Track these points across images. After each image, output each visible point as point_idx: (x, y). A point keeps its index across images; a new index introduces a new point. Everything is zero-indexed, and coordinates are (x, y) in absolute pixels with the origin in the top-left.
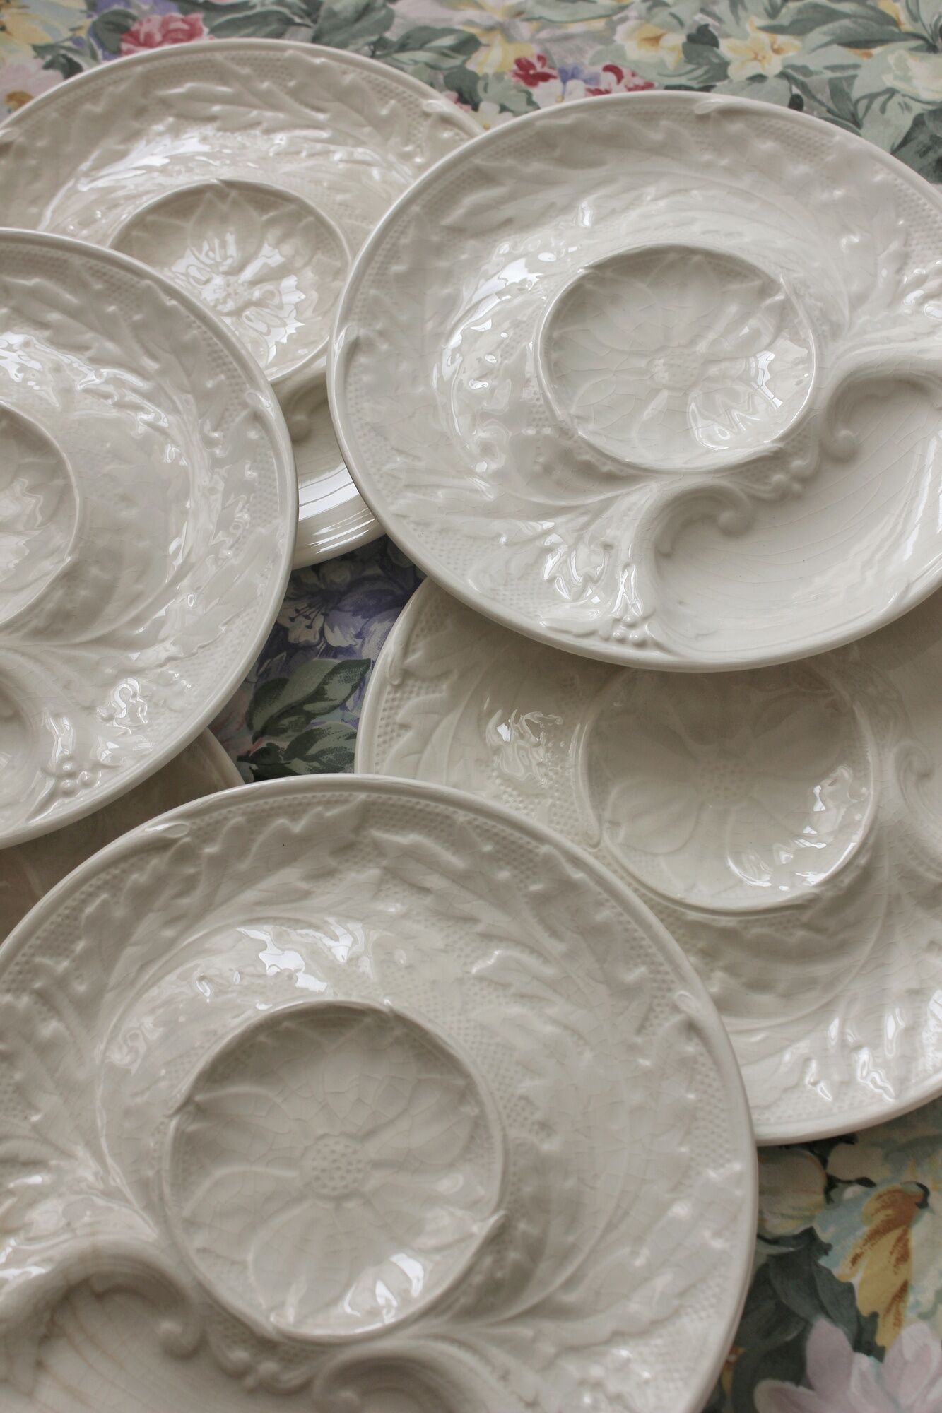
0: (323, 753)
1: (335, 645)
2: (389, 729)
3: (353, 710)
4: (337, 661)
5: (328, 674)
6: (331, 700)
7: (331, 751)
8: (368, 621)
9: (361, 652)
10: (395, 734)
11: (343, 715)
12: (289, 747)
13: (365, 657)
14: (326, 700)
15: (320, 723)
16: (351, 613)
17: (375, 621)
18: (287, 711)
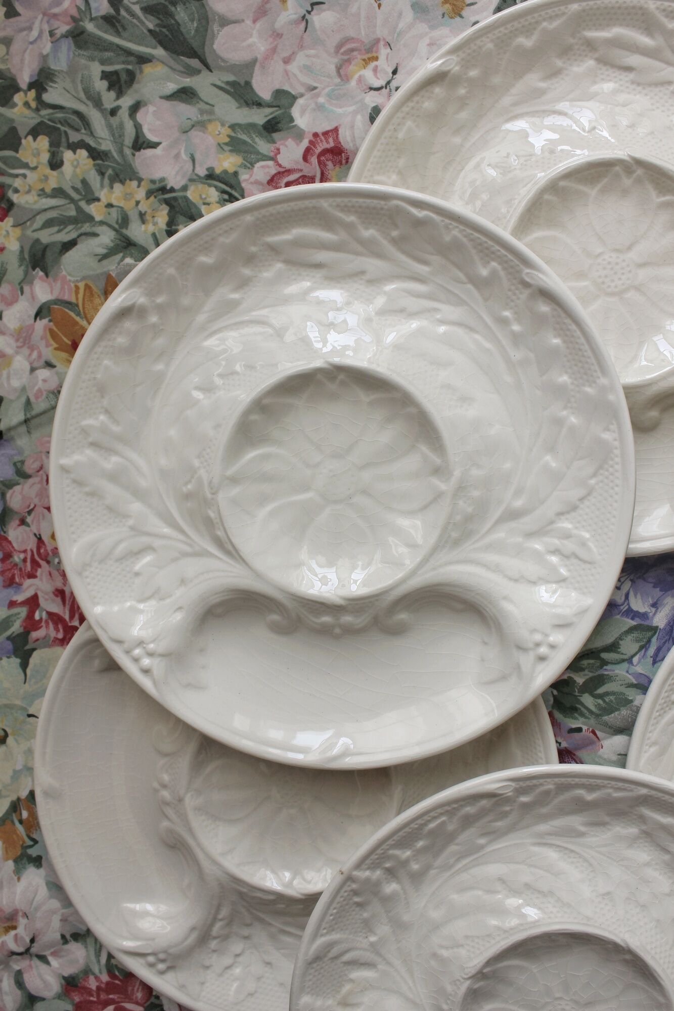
0: (607, 694)
1: (635, 610)
2: (665, 705)
3: (636, 666)
4: (633, 623)
5: (624, 632)
6: (622, 654)
7: (613, 693)
8: (664, 594)
9: (652, 618)
10: (667, 708)
11: (629, 668)
12: (584, 683)
13: (655, 624)
14: (618, 653)
15: (609, 670)
16: (652, 585)
17: (669, 596)
18: (588, 654)
